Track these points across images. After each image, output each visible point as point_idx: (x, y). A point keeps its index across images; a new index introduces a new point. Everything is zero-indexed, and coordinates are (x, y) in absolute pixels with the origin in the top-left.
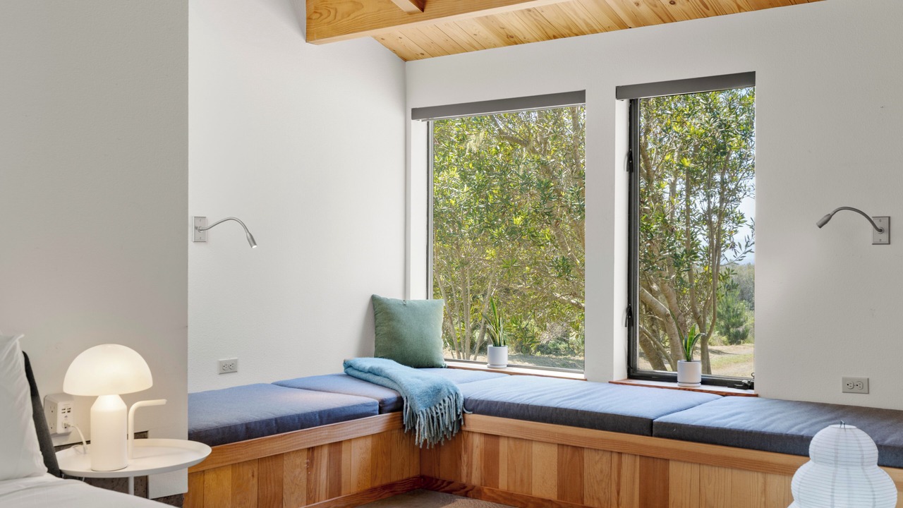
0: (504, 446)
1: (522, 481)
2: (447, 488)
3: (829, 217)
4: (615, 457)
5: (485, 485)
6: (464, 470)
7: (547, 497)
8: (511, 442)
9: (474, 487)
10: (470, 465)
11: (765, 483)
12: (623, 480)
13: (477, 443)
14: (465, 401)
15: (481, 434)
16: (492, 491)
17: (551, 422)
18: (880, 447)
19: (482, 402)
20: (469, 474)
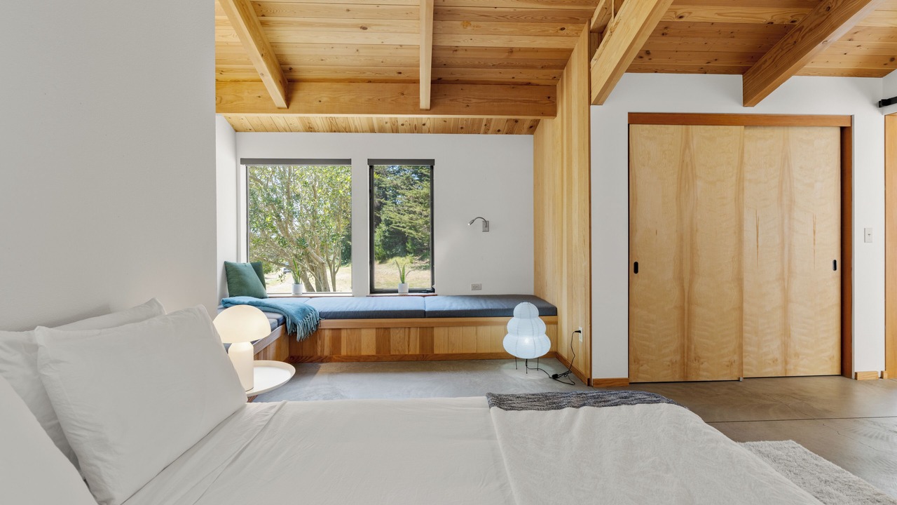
0: (344, 334)
1: (355, 349)
2: (310, 360)
3: (474, 221)
4: (407, 330)
5: (333, 354)
6: (319, 349)
7: (370, 354)
8: (348, 330)
9: (327, 357)
10: (323, 346)
11: (477, 330)
12: (411, 339)
13: (327, 335)
14: (320, 313)
15: (330, 329)
16: (339, 357)
17: (373, 318)
18: (539, 309)
19: (331, 313)
20: (323, 350)
